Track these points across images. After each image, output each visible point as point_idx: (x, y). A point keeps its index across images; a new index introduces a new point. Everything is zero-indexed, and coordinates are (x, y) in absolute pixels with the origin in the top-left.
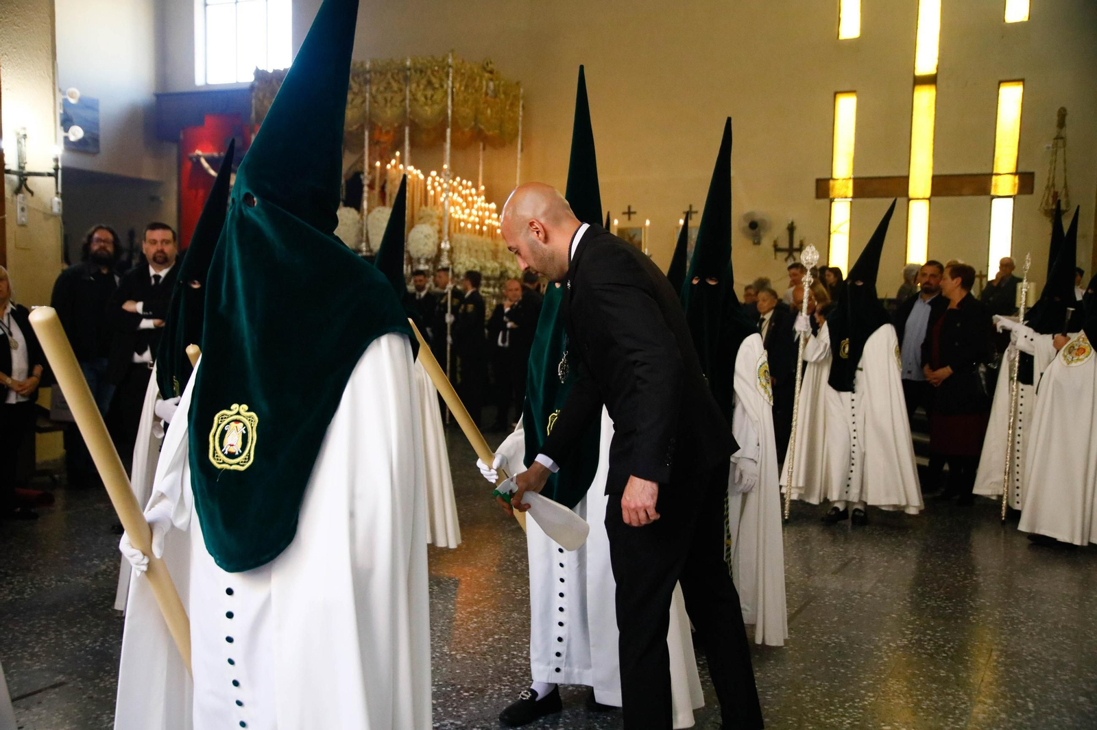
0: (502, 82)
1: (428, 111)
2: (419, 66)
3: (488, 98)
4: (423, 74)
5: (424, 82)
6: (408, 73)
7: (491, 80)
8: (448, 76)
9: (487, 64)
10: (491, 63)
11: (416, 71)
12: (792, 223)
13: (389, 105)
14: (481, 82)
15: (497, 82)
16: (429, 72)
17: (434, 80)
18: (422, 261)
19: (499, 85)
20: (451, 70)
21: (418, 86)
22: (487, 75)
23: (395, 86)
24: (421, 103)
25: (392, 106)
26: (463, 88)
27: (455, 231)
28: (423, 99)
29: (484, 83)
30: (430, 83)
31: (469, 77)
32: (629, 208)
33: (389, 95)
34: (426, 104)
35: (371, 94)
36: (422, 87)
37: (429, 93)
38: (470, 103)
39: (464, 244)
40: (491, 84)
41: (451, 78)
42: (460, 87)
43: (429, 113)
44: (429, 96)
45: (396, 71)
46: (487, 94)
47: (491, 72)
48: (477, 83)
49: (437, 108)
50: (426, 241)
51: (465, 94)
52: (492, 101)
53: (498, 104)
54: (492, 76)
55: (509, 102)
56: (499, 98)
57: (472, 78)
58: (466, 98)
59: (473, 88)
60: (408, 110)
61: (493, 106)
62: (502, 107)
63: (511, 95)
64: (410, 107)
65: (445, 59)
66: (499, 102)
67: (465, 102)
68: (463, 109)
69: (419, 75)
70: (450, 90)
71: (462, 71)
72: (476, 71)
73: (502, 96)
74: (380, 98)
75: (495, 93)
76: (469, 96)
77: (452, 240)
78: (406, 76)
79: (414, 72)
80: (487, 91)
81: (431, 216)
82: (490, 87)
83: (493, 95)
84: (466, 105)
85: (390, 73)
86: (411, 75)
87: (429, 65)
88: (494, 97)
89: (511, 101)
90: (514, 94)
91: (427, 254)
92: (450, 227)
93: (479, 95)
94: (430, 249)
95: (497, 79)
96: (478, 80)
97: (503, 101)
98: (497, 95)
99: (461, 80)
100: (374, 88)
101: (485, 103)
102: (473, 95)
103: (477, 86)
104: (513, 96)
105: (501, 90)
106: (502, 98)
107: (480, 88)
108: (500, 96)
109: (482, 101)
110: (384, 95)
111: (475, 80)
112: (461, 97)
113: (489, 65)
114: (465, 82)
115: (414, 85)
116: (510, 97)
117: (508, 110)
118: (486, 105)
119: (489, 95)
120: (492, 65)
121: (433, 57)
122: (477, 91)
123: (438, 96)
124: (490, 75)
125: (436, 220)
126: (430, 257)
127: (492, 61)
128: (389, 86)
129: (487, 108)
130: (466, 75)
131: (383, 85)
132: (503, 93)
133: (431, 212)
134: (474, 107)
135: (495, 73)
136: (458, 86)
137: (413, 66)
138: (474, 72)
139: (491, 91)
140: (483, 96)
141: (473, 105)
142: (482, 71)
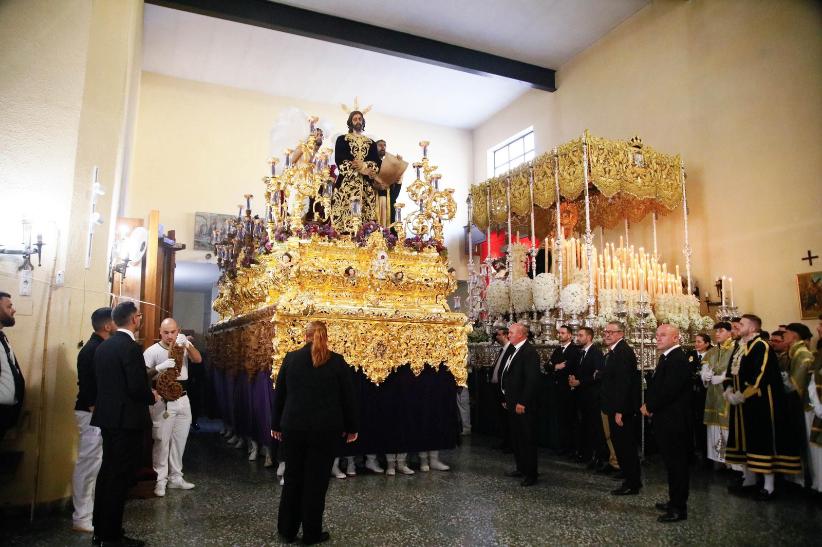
0: (655, 155)
2: (563, 151)
3: (636, 168)
4: (567, 157)
5: (567, 163)
6: (556, 159)
7: (639, 153)
8: (582, 152)
9: (633, 140)
10: (636, 139)
11: (562, 156)
14: (626, 155)
15: (648, 155)
16: (571, 154)
17: (575, 159)
18: (575, 317)
19: (650, 158)
20: (585, 147)
21: (564, 168)
22: (633, 149)
23: (549, 172)
24: (567, 181)
25: (548, 188)
26: (601, 161)
27: (601, 288)
28: (568, 177)
29: (630, 156)
30: (572, 163)
31: (609, 152)
32: (809, 252)
33: (545, 180)
34: (571, 181)
35: (534, 184)
37: (572, 170)
38: (613, 173)
39: (609, 298)
40: (639, 157)
41: (585, 154)
42: (598, 160)
43: (573, 187)
44: (572, 173)
45: (549, 160)
46: (634, 165)
47: (639, 147)
48: (621, 156)
49: (579, 181)
50: (573, 297)
51: (605, 166)
52: (641, 171)
53: (651, 174)
54: (640, 150)
55: (666, 171)
56: (651, 169)
57: (613, 152)
58: (607, 170)
59: (616, 161)
60: (558, 189)
61: (645, 176)
62: (656, 176)
63: (668, 165)
64: (559, 186)
65: (580, 139)
66: (652, 171)
67: (605, 173)
68: (603, 179)
69: (564, 158)
70: (585, 165)
71: (600, 147)
72: (618, 146)
73: (656, 166)
74: (540, 185)
75: (645, 164)
76: (610, 168)
77: (599, 295)
78: (554, 162)
79: (560, 157)
80: (634, 162)
81: (581, 276)
82: (638, 159)
83: (643, 166)
84: (607, 175)
85: (545, 164)
86: (558, 160)
87: (570, 148)
88: (645, 168)
89: (668, 170)
90: (672, 164)
91: (576, 310)
92: (596, 284)
93: (624, 166)
94: (578, 305)
95: (647, 152)
96: (621, 153)
97: (658, 171)
98: (649, 166)
99: (599, 154)
100: (536, 178)
101: (633, 173)
102: (616, 166)
103: (621, 159)
104: (671, 166)
105: (654, 161)
106: (655, 168)
107: (625, 161)
108: (653, 167)
109: (628, 172)
110: (542, 182)
111: (618, 154)
112: (600, 168)
113: (635, 141)
114: (603, 156)
115: (561, 168)
116: (666, 168)
117: (666, 179)
118: (635, 175)
119: (637, 166)
120: (639, 141)
121: (573, 141)
122: (621, 163)
123: (578, 171)
124: (637, 150)
125: (586, 279)
126: (579, 313)
127: (638, 138)
128: (545, 173)
129: (637, 177)
130: (605, 150)
131: (541, 174)
132: (657, 164)
133: (581, 273)
134: (618, 177)
135: (644, 147)
136: (595, 159)
137: (559, 153)
138: (616, 147)
139: (640, 162)
140: (630, 167)
141: (618, 175)
142: (626, 147)
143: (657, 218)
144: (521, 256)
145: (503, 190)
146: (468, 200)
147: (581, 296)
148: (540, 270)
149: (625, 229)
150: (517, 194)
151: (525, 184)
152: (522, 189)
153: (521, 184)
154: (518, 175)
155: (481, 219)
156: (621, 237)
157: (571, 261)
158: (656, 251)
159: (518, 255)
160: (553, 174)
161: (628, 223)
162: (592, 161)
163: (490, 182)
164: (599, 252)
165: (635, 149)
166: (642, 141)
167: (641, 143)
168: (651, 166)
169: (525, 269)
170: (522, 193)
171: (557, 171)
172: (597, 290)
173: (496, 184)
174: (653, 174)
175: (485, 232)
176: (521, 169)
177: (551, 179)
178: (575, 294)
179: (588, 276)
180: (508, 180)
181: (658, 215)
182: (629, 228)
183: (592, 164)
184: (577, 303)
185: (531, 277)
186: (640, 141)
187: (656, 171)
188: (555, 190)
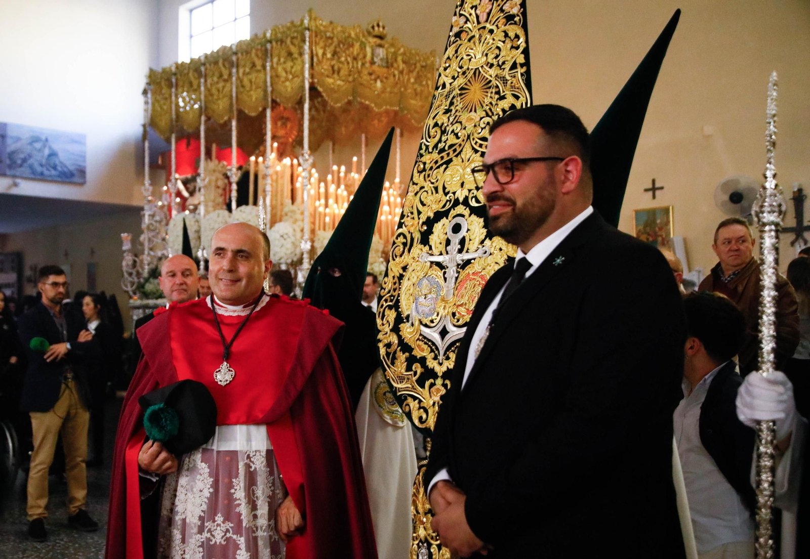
0: (402, 50)
1: (288, 88)
2: (279, 35)
3: (375, 67)
4: (284, 44)
5: (283, 53)
6: (269, 46)
7: (381, 46)
8: (304, 41)
9: (373, 27)
10: (378, 25)
11: (277, 42)
12: (800, 190)
13: (254, 87)
14: (363, 47)
15: (392, 50)
16: (288, 41)
19: (395, 54)
20: (307, 33)
21: (279, 60)
22: (373, 40)
23: (259, 63)
24: (282, 79)
25: (257, 88)
26: (329, 56)
27: (319, 229)
28: (284, 74)
29: (369, 50)
30: (290, 54)
31: (340, 42)
33: (253, 76)
34: (287, 79)
35: (238, 78)
36: (282, 60)
37: (289, 64)
38: (344, 72)
40: (381, 52)
41: (307, 43)
42: (324, 54)
43: (289, 89)
44: (289, 69)
45: (259, 47)
46: (372, 63)
47: (381, 37)
48: (356, 49)
49: (297, 81)
50: (282, 241)
51: (334, 62)
52: (383, 71)
53: (394, 76)
54: (382, 42)
55: (415, 73)
56: (396, 69)
57: (347, 43)
58: (336, 68)
59: (349, 56)
60: (269, 89)
61: (386, 78)
62: (401, 79)
63: (418, 65)
64: (272, 85)
65: (302, 21)
66: (396, 73)
67: (334, 72)
68: (330, 81)
69: (279, 46)
70: (307, 57)
71: (328, 34)
72: (353, 35)
73: (402, 66)
74: (246, 81)
75: (387, 62)
76: (341, 65)
77: (316, 239)
78: (266, 50)
79: (274, 43)
80: (372, 59)
81: (293, 212)
82: (379, 55)
83: (384, 64)
84: (336, 76)
85: (254, 51)
86: (272, 47)
87: (288, 32)
88: (387, 67)
89: (418, 72)
90: (424, 64)
91: (286, 258)
92: (314, 223)
93: (360, 64)
94: (289, 252)
95: (392, 45)
96: (357, 46)
97: (405, 72)
98: (392, 65)
99: (326, 45)
100: (241, 71)
101: (370, 74)
102: (348, 63)
103: (355, 53)
104: (422, 67)
105: (400, 59)
106: (401, 68)
107: (361, 56)
108: (398, 66)
109: (365, 72)
110: (250, 77)
111: (352, 45)
112: (326, 66)
113: (376, 28)
114: (332, 48)
115: (275, 60)
116: (415, 67)
117: (413, 84)
118: (373, 77)
119: (377, 64)
120: (381, 29)
121: (292, 23)
122: (355, 59)
123: (297, 68)
124: (378, 41)
125: (298, 216)
126: (289, 261)
127: (381, 24)
128: (254, 65)
129: (375, 80)
130: (335, 39)
131: (249, 65)
132: (404, 62)
133: (294, 208)
134: (351, 79)
135: (389, 38)
136: (320, 52)
137: (273, 37)
138: (349, 36)
139: (382, 60)
140: (368, 65)
141: (350, 75)
142: (364, 36)
143: (402, 135)
144: (217, 180)
145: (195, 83)
146: (145, 92)
147: (293, 239)
148: (243, 200)
149: (361, 147)
150: (214, 91)
151: (226, 77)
152: (221, 85)
153: (221, 76)
154: (216, 63)
155: (163, 122)
156: (355, 159)
157: (282, 191)
158: (397, 180)
159: (214, 178)
160: (264, 67)
161: (367, 138)
162: (317, 55)
163: (177, 68)
164: (322, 179)
165: (375, 40)
166: (386, 28)
167: (385, 32)
168: (395, 65)
169: (223, 197)
170: (221, 89)
171: (268, 64)
172: (313, 232)
173: (186, 71)
174: (397, 77)
175: (168, 141)
176: (221, 53)
177: (262, 75)
178: (285, 236)
179: (302, 213)
180: (203, 69)
181: (404, 131)
182: (367, 145)
183: (315, 60)
184: (287, 249)
185: (229, 209)
186: (384, 28)
187: (401, 72)
188: (265, 91)
